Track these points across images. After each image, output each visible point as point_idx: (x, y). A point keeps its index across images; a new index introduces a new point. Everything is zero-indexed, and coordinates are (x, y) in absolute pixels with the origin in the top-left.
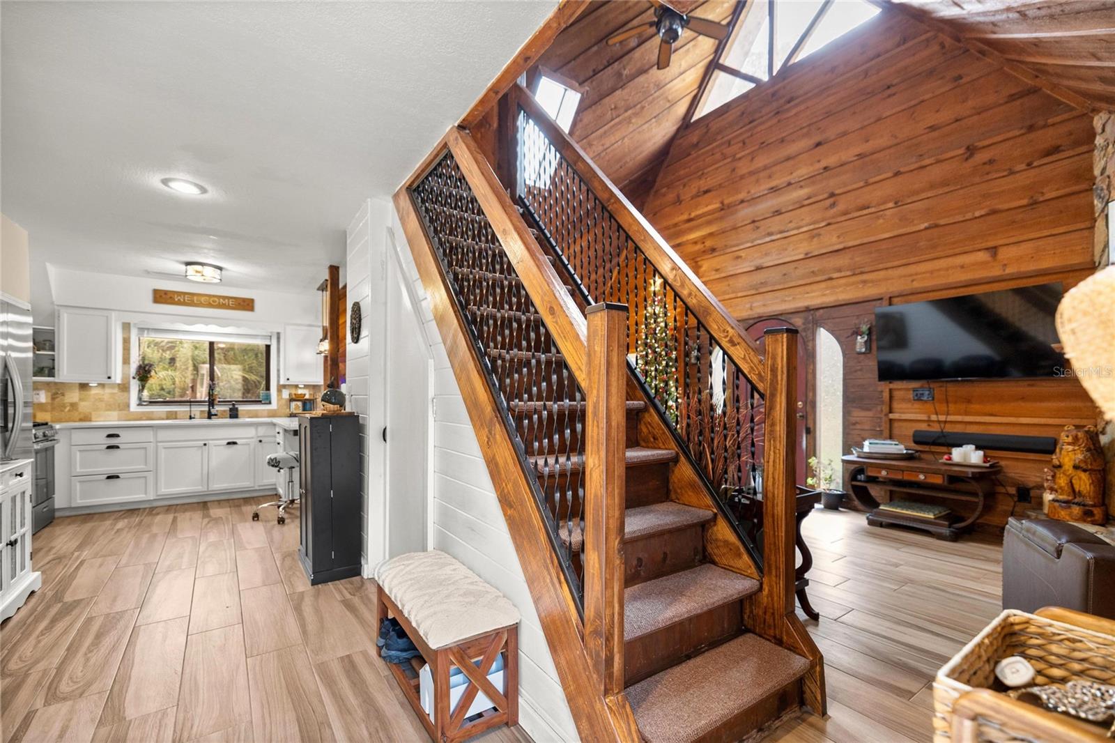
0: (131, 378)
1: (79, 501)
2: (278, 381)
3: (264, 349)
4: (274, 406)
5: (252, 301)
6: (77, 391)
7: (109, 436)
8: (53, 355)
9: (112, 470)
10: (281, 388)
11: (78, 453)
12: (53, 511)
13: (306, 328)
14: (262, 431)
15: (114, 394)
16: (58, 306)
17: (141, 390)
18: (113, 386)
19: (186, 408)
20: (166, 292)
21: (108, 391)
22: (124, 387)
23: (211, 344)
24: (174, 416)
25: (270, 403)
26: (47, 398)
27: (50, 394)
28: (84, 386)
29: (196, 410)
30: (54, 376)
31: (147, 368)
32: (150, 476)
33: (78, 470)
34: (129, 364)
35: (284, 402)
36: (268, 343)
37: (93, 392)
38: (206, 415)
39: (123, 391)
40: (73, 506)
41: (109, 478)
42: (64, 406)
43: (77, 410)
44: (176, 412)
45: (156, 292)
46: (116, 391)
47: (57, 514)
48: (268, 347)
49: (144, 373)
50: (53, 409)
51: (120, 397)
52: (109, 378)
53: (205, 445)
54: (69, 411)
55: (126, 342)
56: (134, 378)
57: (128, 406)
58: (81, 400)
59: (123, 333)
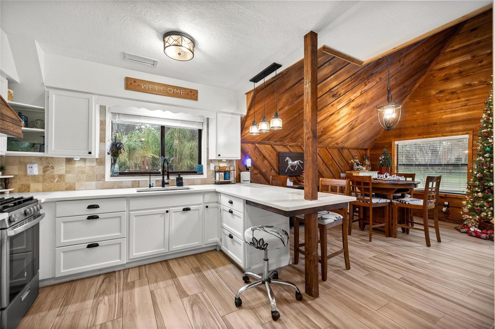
0: (106, 154)
1: (62, 271)
2: (208, 157)
3: (198, 132)
4: (205, 176)
5: (196, 92)
6: (64, 164)
7: (90, 207)
8: (43, 133)
9: (92, 239)
10: (209, 162)
11: (62, 225)
12: (38, 281)
13: (230, 116)
14: (208, 198)
15: (93, 167)
16: (48, 87)
17: (113, 164)
18: (91, 160)
19: (146, 178)
20: (135, 81)
21: (88, 164)
22: (101, 162)
23: (163, 128)
24: (137, 185)
25: (202, 174)
26: (39, 170)
27: (42, 167)
28: (69, 161)
29: (154, 179)
30: (44, 152)
31: (118, 145)
32: (124, 242)
33: (62, 241)
34: (105, 142)
35: (211, 172)
36: (201, 128)
37: (77, 165)
38: (161, 183)
39: (100, 165)
40: (57, 276)
41: (89, 246)
42: (53, 177)
43: (64, 180)
44: (139, 182)
45: (127, 79)
46: (94, 164)
47: (41, 285)
48: (200, 131)
49: (116, 150)
50: (44, 180)
51: (98, 169)
52: (90, 153)
53: (167, 212)
54: (57, 182)
55: (103, 123)
56: (109, 154)
57: (104, 177)
58: (67, 172)
59: (100, 117)
